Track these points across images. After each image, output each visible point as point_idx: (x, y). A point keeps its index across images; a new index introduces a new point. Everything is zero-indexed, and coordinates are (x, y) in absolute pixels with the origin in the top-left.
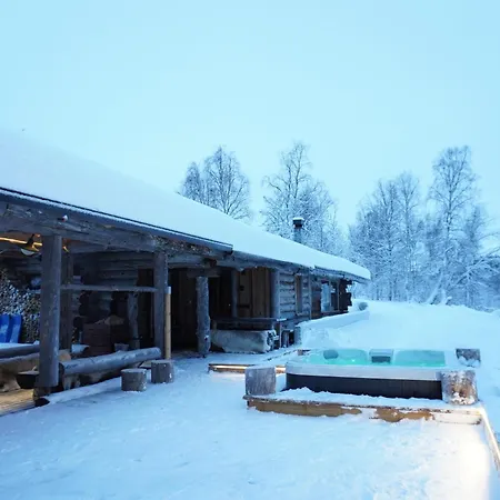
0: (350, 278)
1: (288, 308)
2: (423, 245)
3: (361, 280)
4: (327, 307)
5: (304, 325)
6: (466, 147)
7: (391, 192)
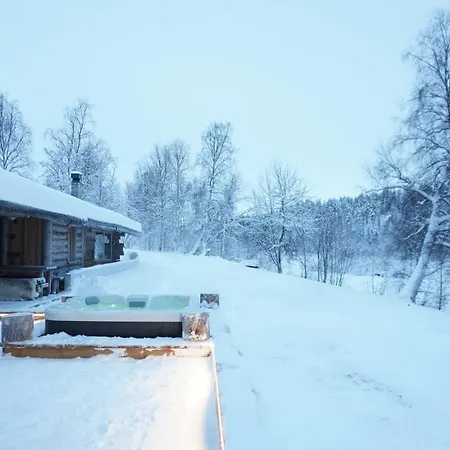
0: (122, 230)
1: (59, 257)
2: (190, 204)
3: (132, 232)
4: (100, 256)
5: (74, 273)
6: (229, 124)
7: (165, 155)
